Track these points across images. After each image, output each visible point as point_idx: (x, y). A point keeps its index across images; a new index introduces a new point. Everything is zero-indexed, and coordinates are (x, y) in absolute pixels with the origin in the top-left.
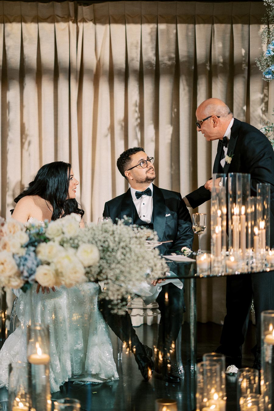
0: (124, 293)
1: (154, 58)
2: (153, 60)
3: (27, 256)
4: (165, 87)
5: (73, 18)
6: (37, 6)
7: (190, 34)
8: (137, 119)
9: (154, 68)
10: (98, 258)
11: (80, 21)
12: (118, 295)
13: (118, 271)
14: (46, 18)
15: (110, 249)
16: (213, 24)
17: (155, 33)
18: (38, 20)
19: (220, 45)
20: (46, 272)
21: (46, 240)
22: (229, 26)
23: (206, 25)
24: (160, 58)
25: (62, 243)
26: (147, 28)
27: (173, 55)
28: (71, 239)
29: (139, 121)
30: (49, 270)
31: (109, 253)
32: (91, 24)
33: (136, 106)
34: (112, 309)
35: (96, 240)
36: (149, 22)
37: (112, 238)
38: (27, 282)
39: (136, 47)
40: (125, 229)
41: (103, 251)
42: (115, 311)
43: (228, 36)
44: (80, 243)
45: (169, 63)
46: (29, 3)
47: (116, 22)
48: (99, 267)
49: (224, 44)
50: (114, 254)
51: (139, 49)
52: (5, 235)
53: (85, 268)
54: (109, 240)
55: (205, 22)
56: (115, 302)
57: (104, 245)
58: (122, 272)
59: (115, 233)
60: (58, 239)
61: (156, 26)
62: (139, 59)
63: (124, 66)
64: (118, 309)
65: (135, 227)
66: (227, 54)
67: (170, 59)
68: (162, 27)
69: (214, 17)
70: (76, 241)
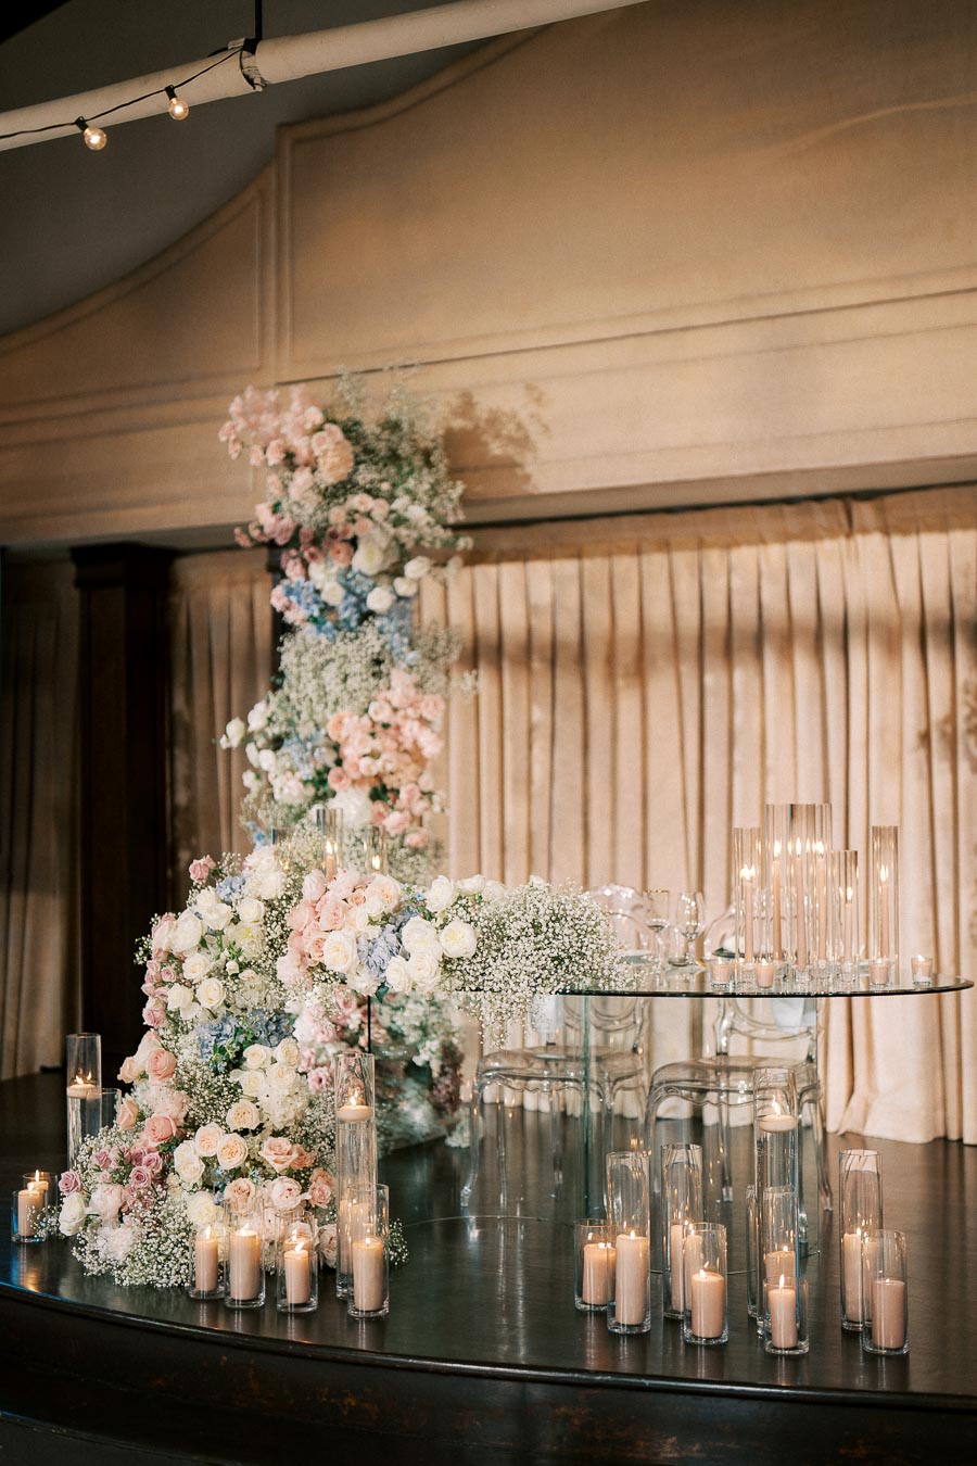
5: (846, 529)
10: (473, 948)
11: (859, 534)
14: (800, 533)
18: (785, 537)
32: (878, 537)
38: (383, 984)
47: (930, 528)
63: (947, 613)
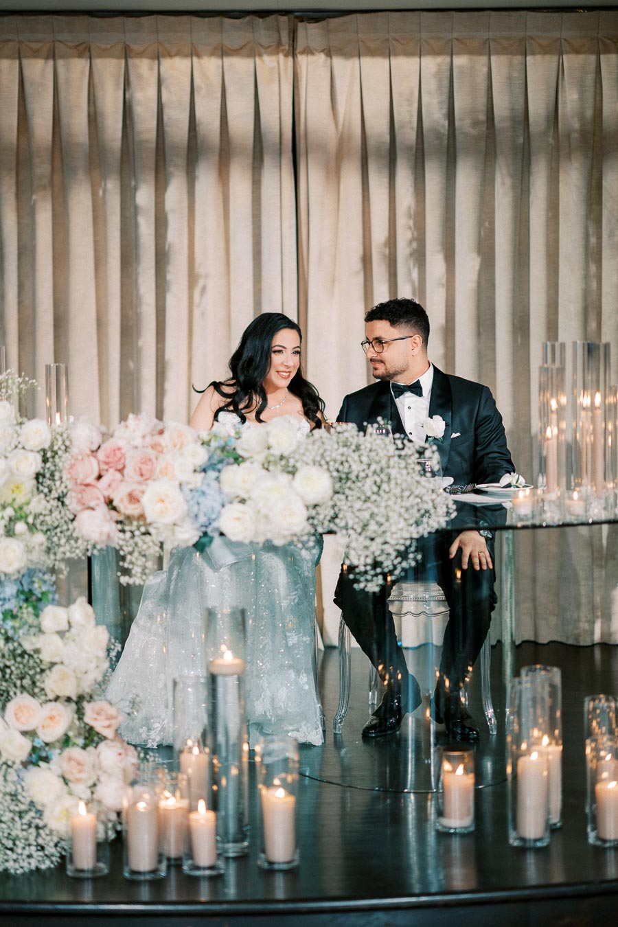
0: (377, 553)
1: (446, 123)
2: (443, 126)
3: (204, 488)
4: (466, 180)
5: (287, 47)
6: (222, 24)
7: (515, 74)
8: (411, 242)
9: (446, 142)
10: (330, 492)
11: (302, 53)
12: (367, 556)
13: (366, 515)
14: (238, 48)
15: (353, 476)
16: (561, 54)
17: (447, 74)
18: (222, 51)
19: (575, 96)
20: (237, 515)
21: (238, 460)
22: (593, 58)
23: (547, 57)
24: (457, 124)
25: (266, 466)
26: (431, 64)
27: (482, 117)
28: (282, 458)
29: (415, 245)
30: (244, 513)
31: (349, 483)
32: (321, 58)
33: (410, 217)
34: (356, 581)
35: (328, 459)
36: (435, 52)
37: (355, 456)
38: (205, 534)
39: (409, 101)
40: (378, 442)
41: (341, 479)
42: (362, 585)
43: (590, 78)
44: (298, 465)
45: (474, 132)
46: (206, 20)
47: (372, 53)
48: (334, 506)
49: (582, 93)
50: (359, 484)
51: (416, 105)
52: (165, 450)
53: (307, 507)
54: (349, 459)
55: (545, 51)
56: (362, 569)
57: (341, 468)
58: (372, 515)
59: (362, 447)
60: (260, 458)
61: (448, 59)
62: (415, 125)
63: (387, 138)
64: (367, 581)
65: (399, 439)
66: (589, 113)
67: (475, 123)
68: (460, 61)
69: (563, 40)
70: (292, 462)
